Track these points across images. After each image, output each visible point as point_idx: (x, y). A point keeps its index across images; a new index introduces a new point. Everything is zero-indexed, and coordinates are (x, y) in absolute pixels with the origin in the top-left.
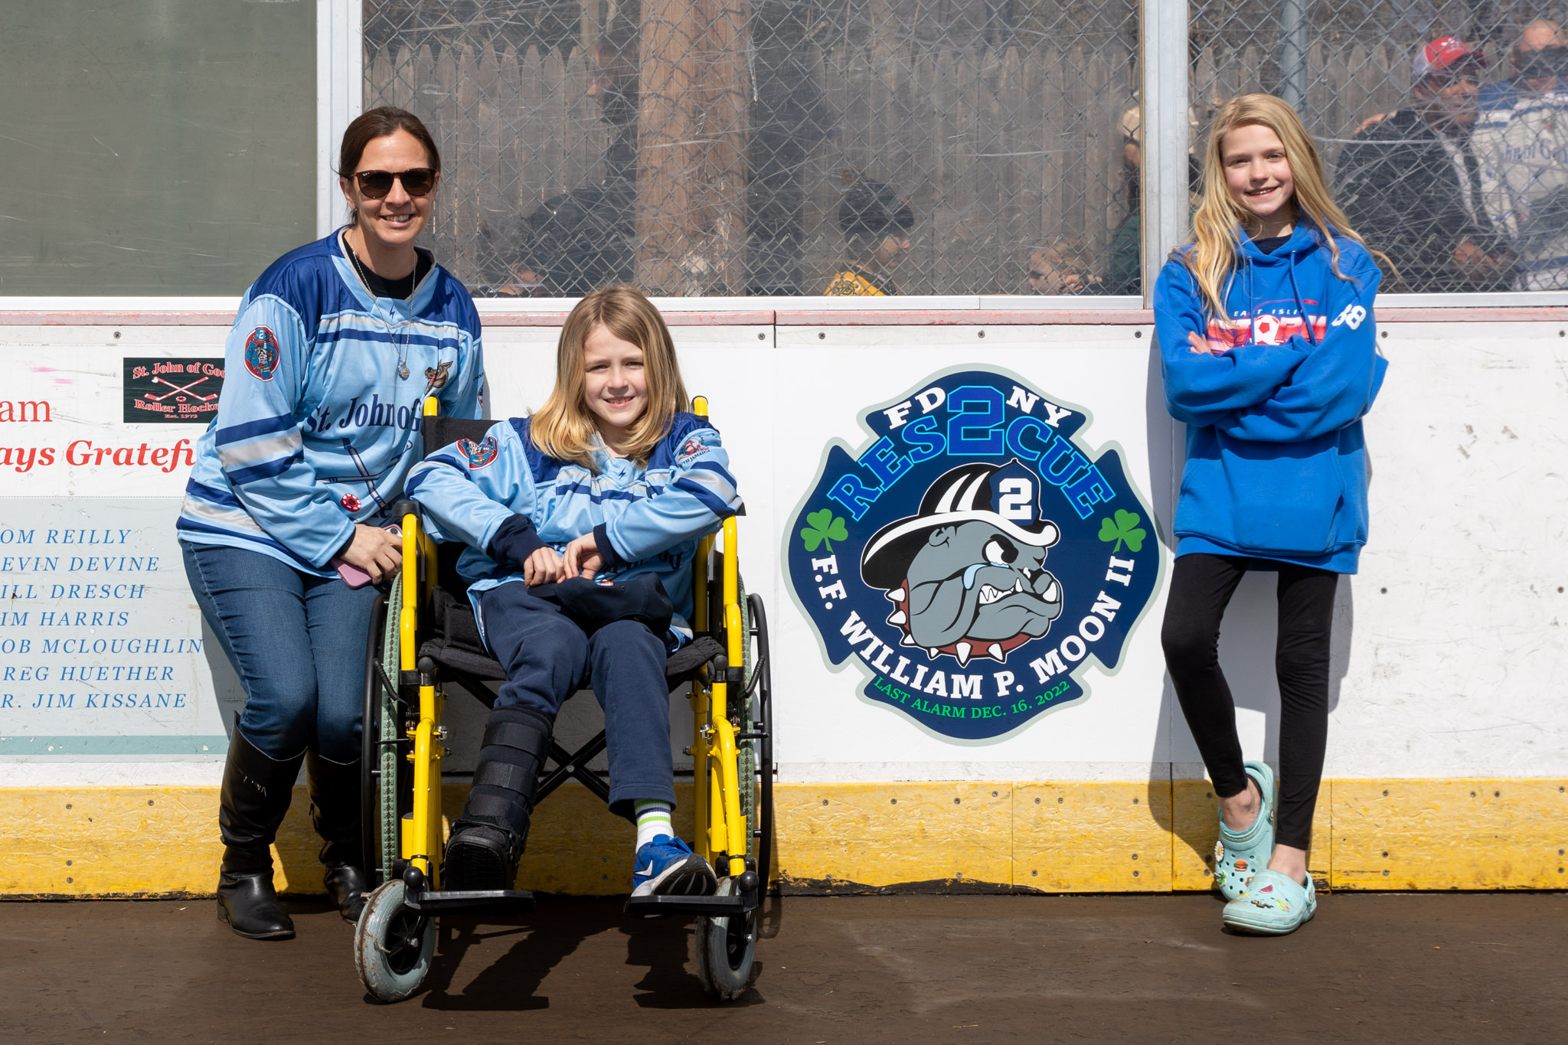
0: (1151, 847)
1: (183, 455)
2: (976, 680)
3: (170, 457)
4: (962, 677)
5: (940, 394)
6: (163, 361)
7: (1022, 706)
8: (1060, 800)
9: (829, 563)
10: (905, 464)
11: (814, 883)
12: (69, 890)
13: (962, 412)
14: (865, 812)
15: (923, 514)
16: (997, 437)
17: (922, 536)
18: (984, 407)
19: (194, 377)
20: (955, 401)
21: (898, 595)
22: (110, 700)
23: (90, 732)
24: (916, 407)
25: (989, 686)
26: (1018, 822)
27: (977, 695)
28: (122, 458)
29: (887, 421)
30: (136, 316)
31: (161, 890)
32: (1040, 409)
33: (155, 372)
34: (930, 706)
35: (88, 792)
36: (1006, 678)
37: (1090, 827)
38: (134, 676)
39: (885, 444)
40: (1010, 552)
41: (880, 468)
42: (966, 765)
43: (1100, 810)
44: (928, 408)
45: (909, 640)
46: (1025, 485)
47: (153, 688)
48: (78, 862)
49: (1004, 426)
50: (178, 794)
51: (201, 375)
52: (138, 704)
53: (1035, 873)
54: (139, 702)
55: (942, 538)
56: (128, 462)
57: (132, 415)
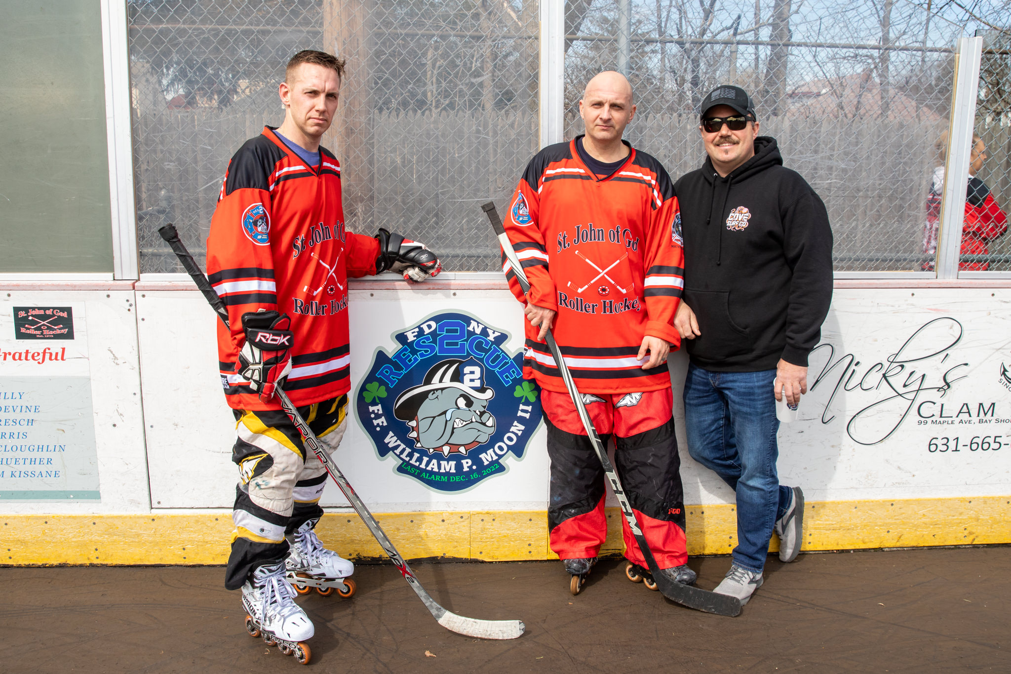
0: (537, 540)
1: (47, 356)
2: (453, 463)
3: (41, 356)
4: (446, 462)
5: (433, 324)
6: (34, 309)
7: (475, 475)
8: (494, 520)
9: (378, 409)
10: (416, 359)
11: (373, 559)
12: (10, 562)
13: (445, 333)
14: (398, 526)
15: (425, 384)
16: (463, 345)
17: (424, 395)
18: (456, 331)
19: (49, 317)
20: (441, 328)
21: (413, 423)
22: (22, 474)
23: (14, 489)
24: (421, 332)
25: (459, 467)
26: (473, 530)
27: (453, 471)
28: (17, 356)
29: (406, 338)
30: (18, 286)
31: (55, 562)
32: (485, 332)
33: (29, 314)
34: (430, 476)
35: (15, 518)
36: (467, 463)
37: (508, 532)
38: (33, 463)
39: (405, 350)
40: (469, 403)
41: (403, 361)
42: (448, 503)
43: (513, 524)
44: (427, 331)
45: (419, 445)
46: (477, 370)
47: (44, 468)
48: (13, 549)
49: (466, 340)
50: (59, 518)
51: (54, 315)
52: (36, 476)
53: (481, 553)
54: (37, 474)
55: (435, 396)
56: (20, 359)
57: (20, 336)
